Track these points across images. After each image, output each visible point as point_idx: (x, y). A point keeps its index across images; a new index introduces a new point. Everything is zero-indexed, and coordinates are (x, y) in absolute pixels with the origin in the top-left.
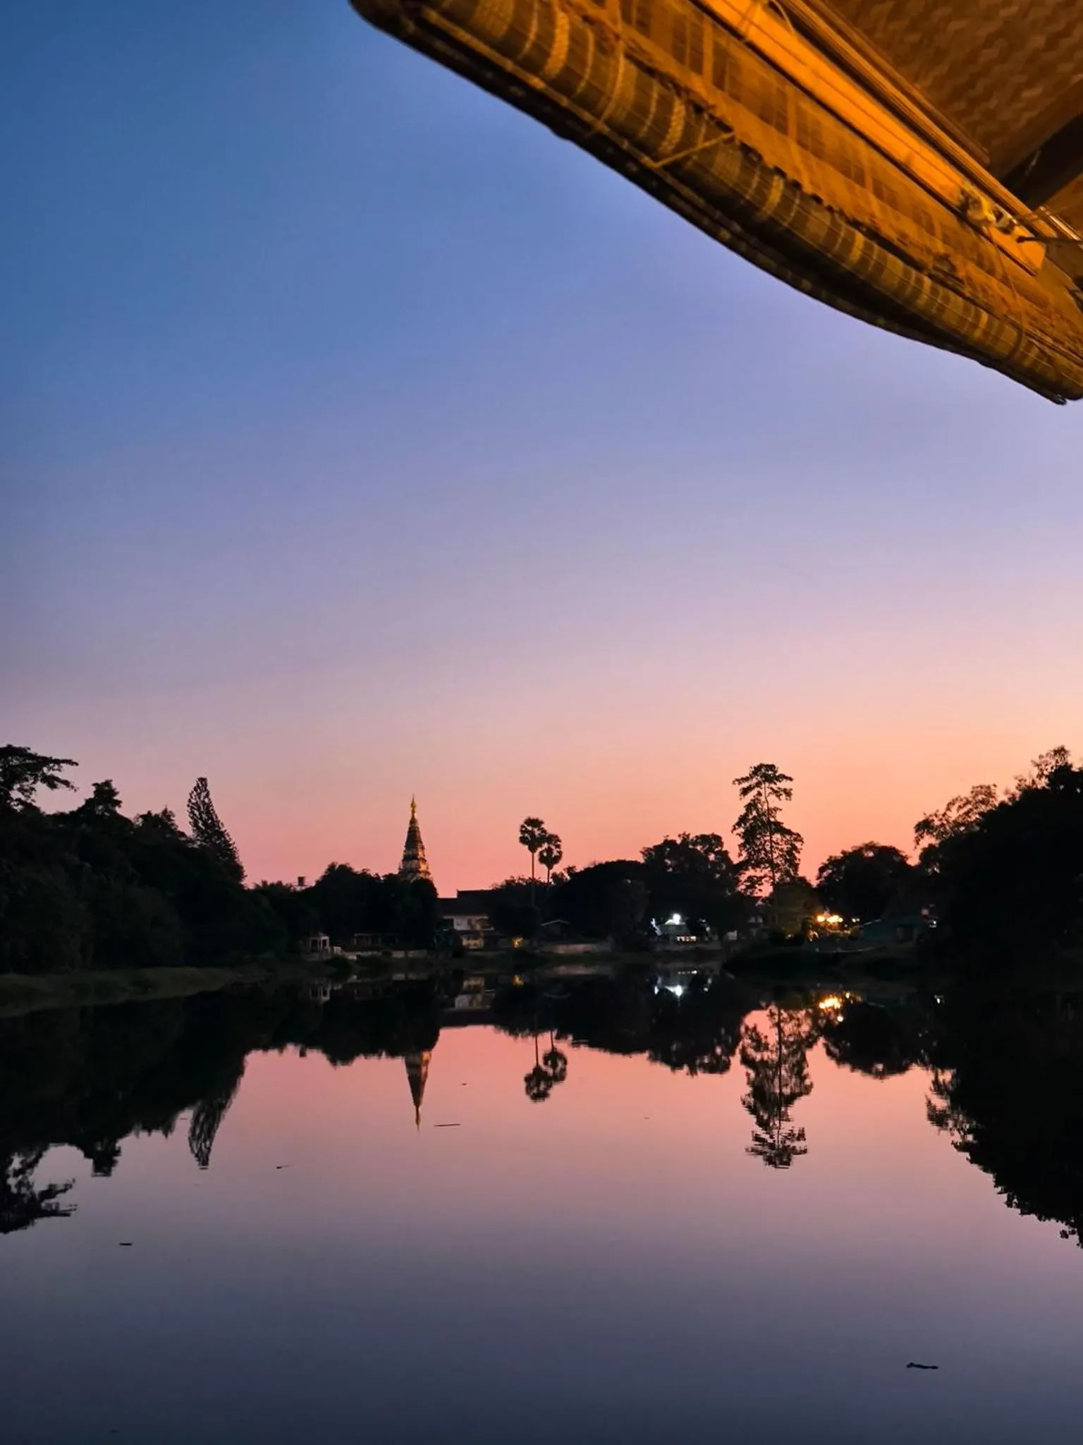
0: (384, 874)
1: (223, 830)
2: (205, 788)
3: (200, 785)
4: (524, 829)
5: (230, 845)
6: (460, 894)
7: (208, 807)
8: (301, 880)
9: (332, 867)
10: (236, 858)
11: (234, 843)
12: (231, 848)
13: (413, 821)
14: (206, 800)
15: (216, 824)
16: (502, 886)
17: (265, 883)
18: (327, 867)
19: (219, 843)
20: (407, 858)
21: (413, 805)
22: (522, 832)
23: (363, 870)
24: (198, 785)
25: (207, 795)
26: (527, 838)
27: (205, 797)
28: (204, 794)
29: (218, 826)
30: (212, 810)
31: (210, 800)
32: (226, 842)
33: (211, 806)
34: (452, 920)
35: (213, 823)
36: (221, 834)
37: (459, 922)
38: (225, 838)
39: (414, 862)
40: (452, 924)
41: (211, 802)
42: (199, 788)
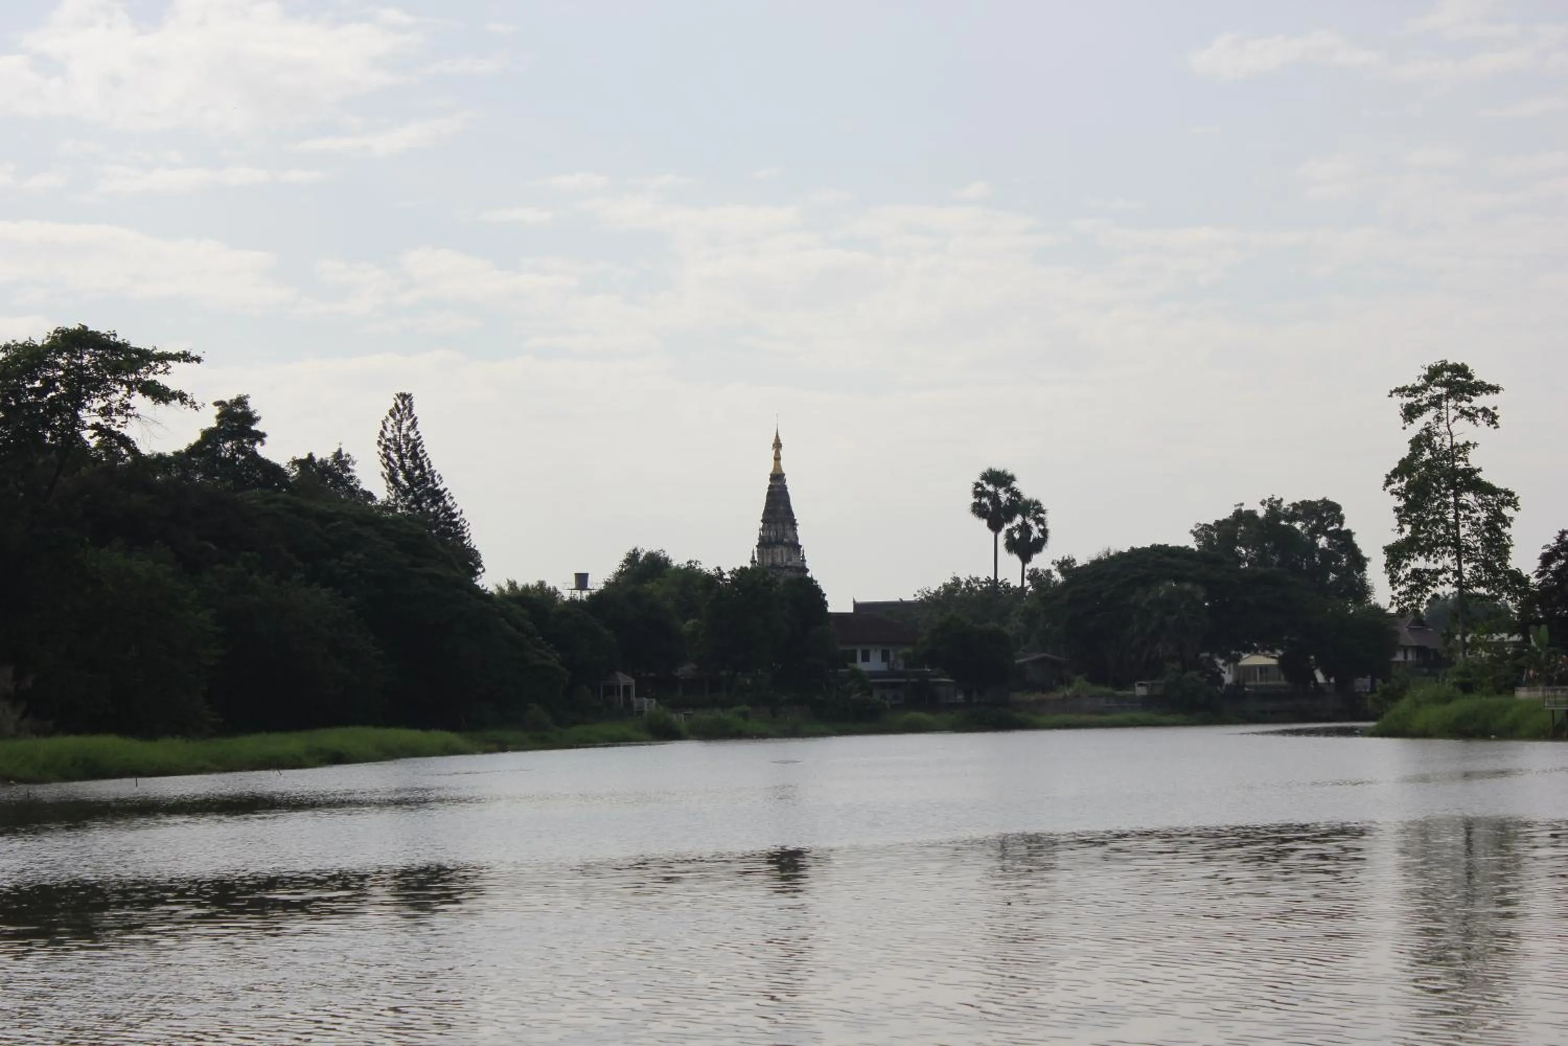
0: (731, 569)
1: (441, 487)
2: (410, 411)
3: (401, 407)
4: (979, 489)
5: (454, 515)
6: (857, 606)
7: (415, 447)
8: (582, 580)
9: (633, 557)
10: (464, 538)
11: (461, 512)
12: (455, 520)
13: (777, 478)
14: (412, 435)
15: (429, 477)
16: (937, 593)
17: (513, 585)
18: (624, 557)
19: (435, 512)
20: (764, 544)
21: (777, 445)
22: (977, 494)
23: (690, 562)
24: (396, 405)
25: (414, 425)
26: (985, 505)
27: (408, 429)
28: (406, 423)
29: (433, 481)
30: (423, 451)
31: (418, 433)
32: (447, 509)
33: (420, 444)
34: (855, 652)
35: (423, 475)
36: (437, 496)
37: (866, 658)
38: (445, 502)
39: (778, 550)
40: (854, 660)
41: (419, 438)
42: (399, 411)
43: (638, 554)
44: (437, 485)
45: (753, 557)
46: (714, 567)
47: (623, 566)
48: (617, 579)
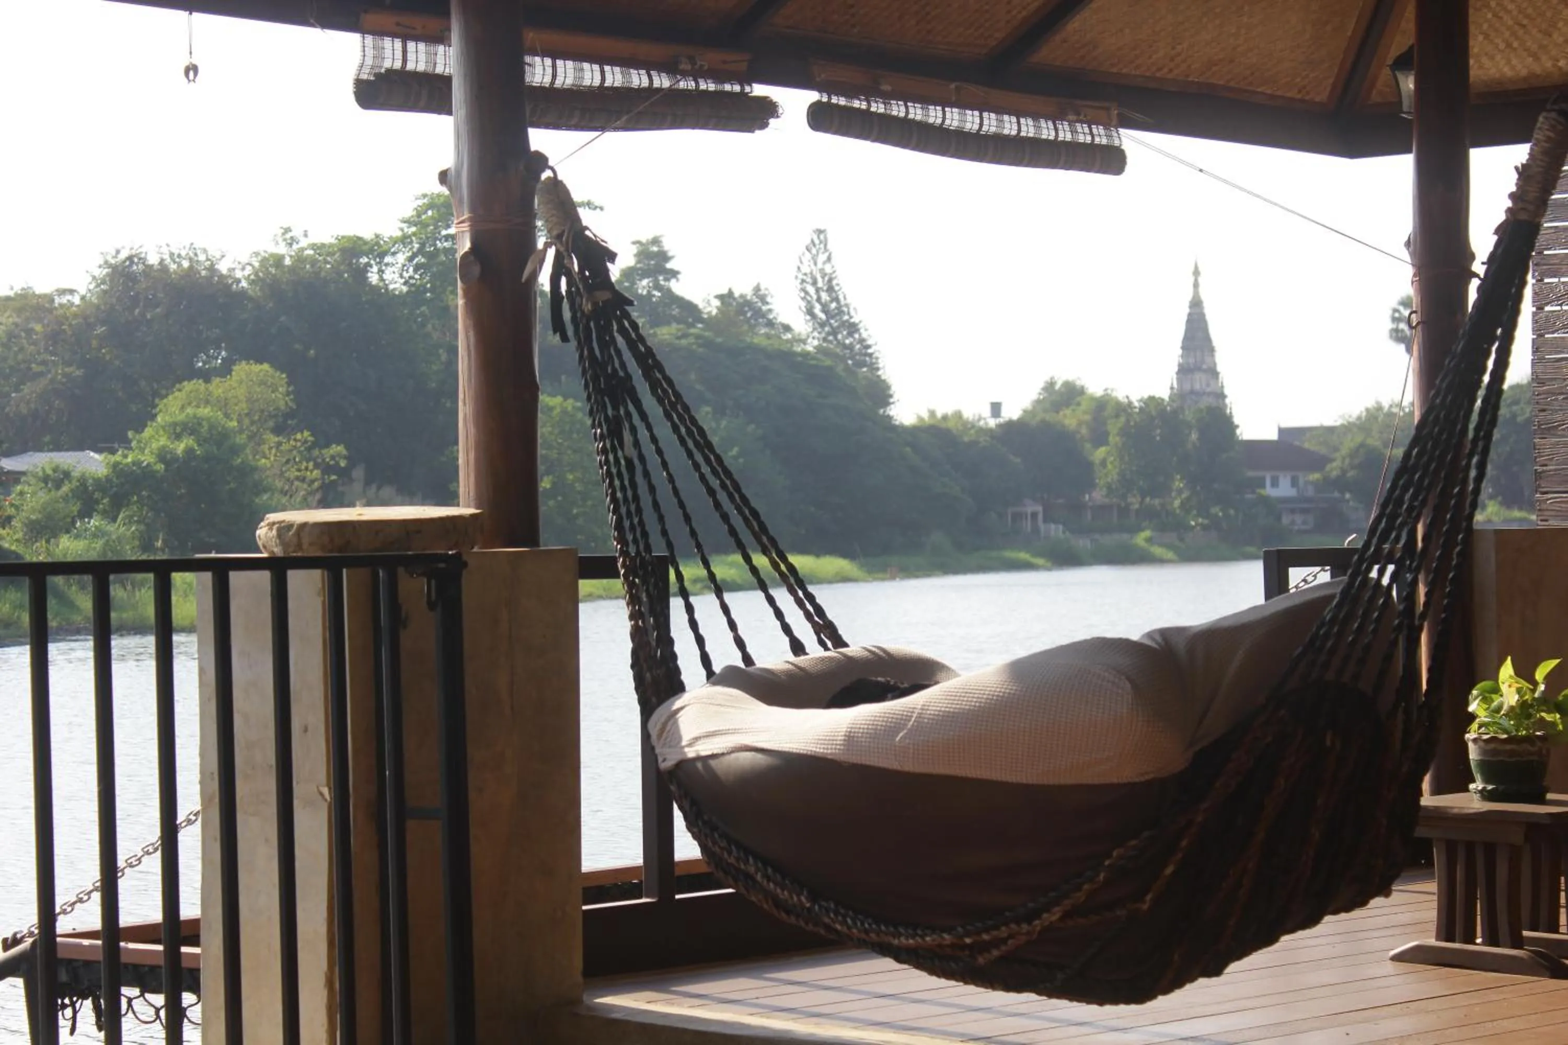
0: (1139, 398)
1: (855, 320)
2: (825, 245)
3: (817, 242)
4: (1397, 315)
5: (869, 347)
6: (1281, 431)
7: (830, 280)
8: (996, 408)
9: (1050, 386)
10: (878, 369)
11: (876, 344)
12: (870, 351)
13: (1196, 304)
14: (828, 269)
15: (845, 309)
16: (1359, 418)
17: (932, 413)
18: (1042, 385)
19: (851, 344)
20: (1184, 371)
21: (1196, 273)
22: (1394, 320)
23: (1106, 390)
24: (813, 241)
25: (829, 259)
26: (1402, 331)
27: (824, 263)
28: (822, 258)
29: (849, 314)
30: (838, 285)
31: (833, 267)
32: (862, 341)
33: (835, 278)
34: (1263, 479)
35: (839, 308)
36: (853, 328)
37: (1275, 484)
38: (860, 335)
39: (1198, 376)
40: (1263, 486)
41: (834, 272)
42: (814, 245)
43: (1055, 383)
44: (851, 317)
45: (1172, 384)
46: (1125, 395)
47: (1040, 394)
48: (1034, 407)
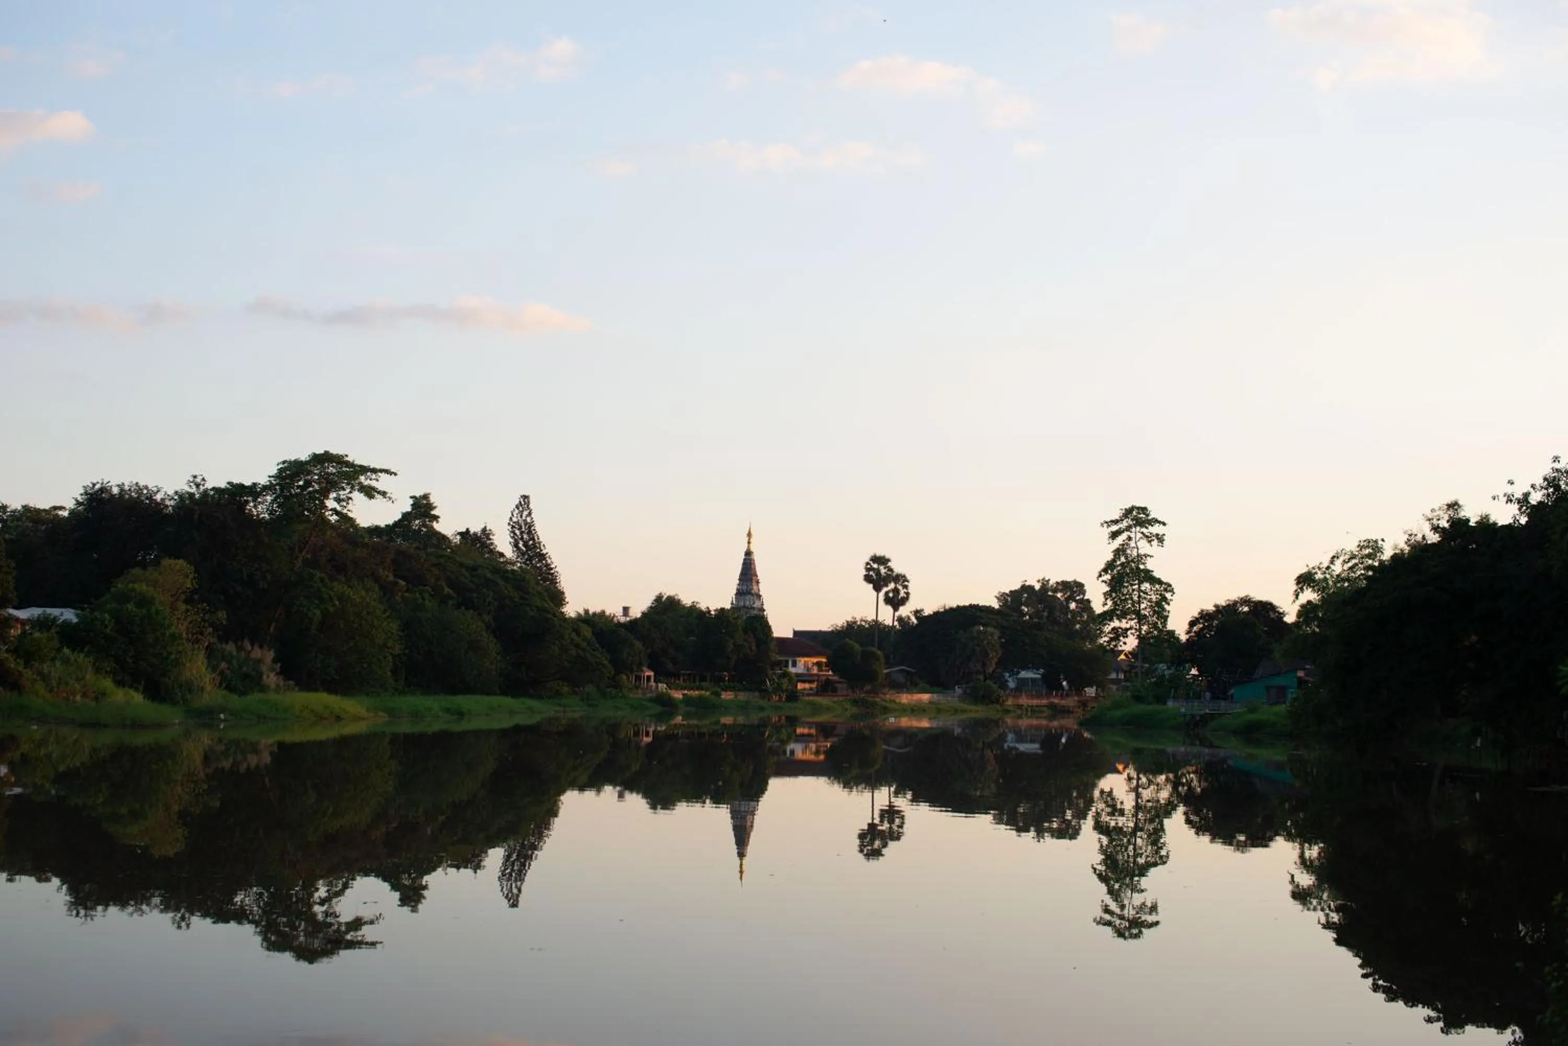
0: (715, 608)
1: (544, 552)
2: (528, 506)
3: (523, 503)
4: (869, 566)
5: (552, 569)
6: (796, 633)
7: (530, 527)
8: (626, 610)
9: (659, 598)
10: (557, 583)
11: (556, 567)
12: (552, 571)
13: (748, 553)
14: (529, 520)
15: (537, 545)
16: (842, 627)
17: (587, 612)
18: (654, 598)
19: (541, 566)
20: (739, 593)
21: (749, 535)
22: (868, 570)
23: (693, 602)
24: (520, 502)
25: (530, 514)
26: (872, 576)
27: (527, 516)
28: (526, 513)
29: (540, 548)
30: (534, 530)
31: (532, 519)
32: (547, 565)
33: (533, 526)
34: (787, 662)
35: (534, 544)
36: (542, 557)
37: (794, 664)
38: (547, 561)
39: (748, 597)
40: (787, 666)
41: (533, 522)
42: (521, 505)
43: (663, 596)
44: (542, 550)
45: (732, 601)
46: (705, 607)
47: (653, 603)
48: (648, 611)
